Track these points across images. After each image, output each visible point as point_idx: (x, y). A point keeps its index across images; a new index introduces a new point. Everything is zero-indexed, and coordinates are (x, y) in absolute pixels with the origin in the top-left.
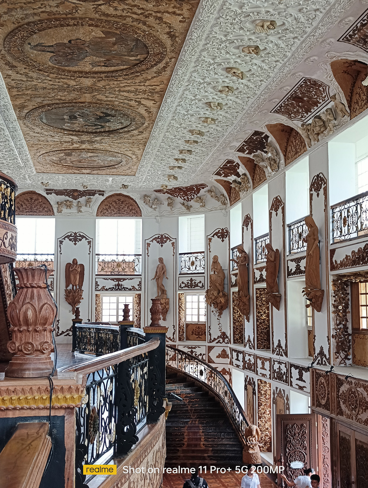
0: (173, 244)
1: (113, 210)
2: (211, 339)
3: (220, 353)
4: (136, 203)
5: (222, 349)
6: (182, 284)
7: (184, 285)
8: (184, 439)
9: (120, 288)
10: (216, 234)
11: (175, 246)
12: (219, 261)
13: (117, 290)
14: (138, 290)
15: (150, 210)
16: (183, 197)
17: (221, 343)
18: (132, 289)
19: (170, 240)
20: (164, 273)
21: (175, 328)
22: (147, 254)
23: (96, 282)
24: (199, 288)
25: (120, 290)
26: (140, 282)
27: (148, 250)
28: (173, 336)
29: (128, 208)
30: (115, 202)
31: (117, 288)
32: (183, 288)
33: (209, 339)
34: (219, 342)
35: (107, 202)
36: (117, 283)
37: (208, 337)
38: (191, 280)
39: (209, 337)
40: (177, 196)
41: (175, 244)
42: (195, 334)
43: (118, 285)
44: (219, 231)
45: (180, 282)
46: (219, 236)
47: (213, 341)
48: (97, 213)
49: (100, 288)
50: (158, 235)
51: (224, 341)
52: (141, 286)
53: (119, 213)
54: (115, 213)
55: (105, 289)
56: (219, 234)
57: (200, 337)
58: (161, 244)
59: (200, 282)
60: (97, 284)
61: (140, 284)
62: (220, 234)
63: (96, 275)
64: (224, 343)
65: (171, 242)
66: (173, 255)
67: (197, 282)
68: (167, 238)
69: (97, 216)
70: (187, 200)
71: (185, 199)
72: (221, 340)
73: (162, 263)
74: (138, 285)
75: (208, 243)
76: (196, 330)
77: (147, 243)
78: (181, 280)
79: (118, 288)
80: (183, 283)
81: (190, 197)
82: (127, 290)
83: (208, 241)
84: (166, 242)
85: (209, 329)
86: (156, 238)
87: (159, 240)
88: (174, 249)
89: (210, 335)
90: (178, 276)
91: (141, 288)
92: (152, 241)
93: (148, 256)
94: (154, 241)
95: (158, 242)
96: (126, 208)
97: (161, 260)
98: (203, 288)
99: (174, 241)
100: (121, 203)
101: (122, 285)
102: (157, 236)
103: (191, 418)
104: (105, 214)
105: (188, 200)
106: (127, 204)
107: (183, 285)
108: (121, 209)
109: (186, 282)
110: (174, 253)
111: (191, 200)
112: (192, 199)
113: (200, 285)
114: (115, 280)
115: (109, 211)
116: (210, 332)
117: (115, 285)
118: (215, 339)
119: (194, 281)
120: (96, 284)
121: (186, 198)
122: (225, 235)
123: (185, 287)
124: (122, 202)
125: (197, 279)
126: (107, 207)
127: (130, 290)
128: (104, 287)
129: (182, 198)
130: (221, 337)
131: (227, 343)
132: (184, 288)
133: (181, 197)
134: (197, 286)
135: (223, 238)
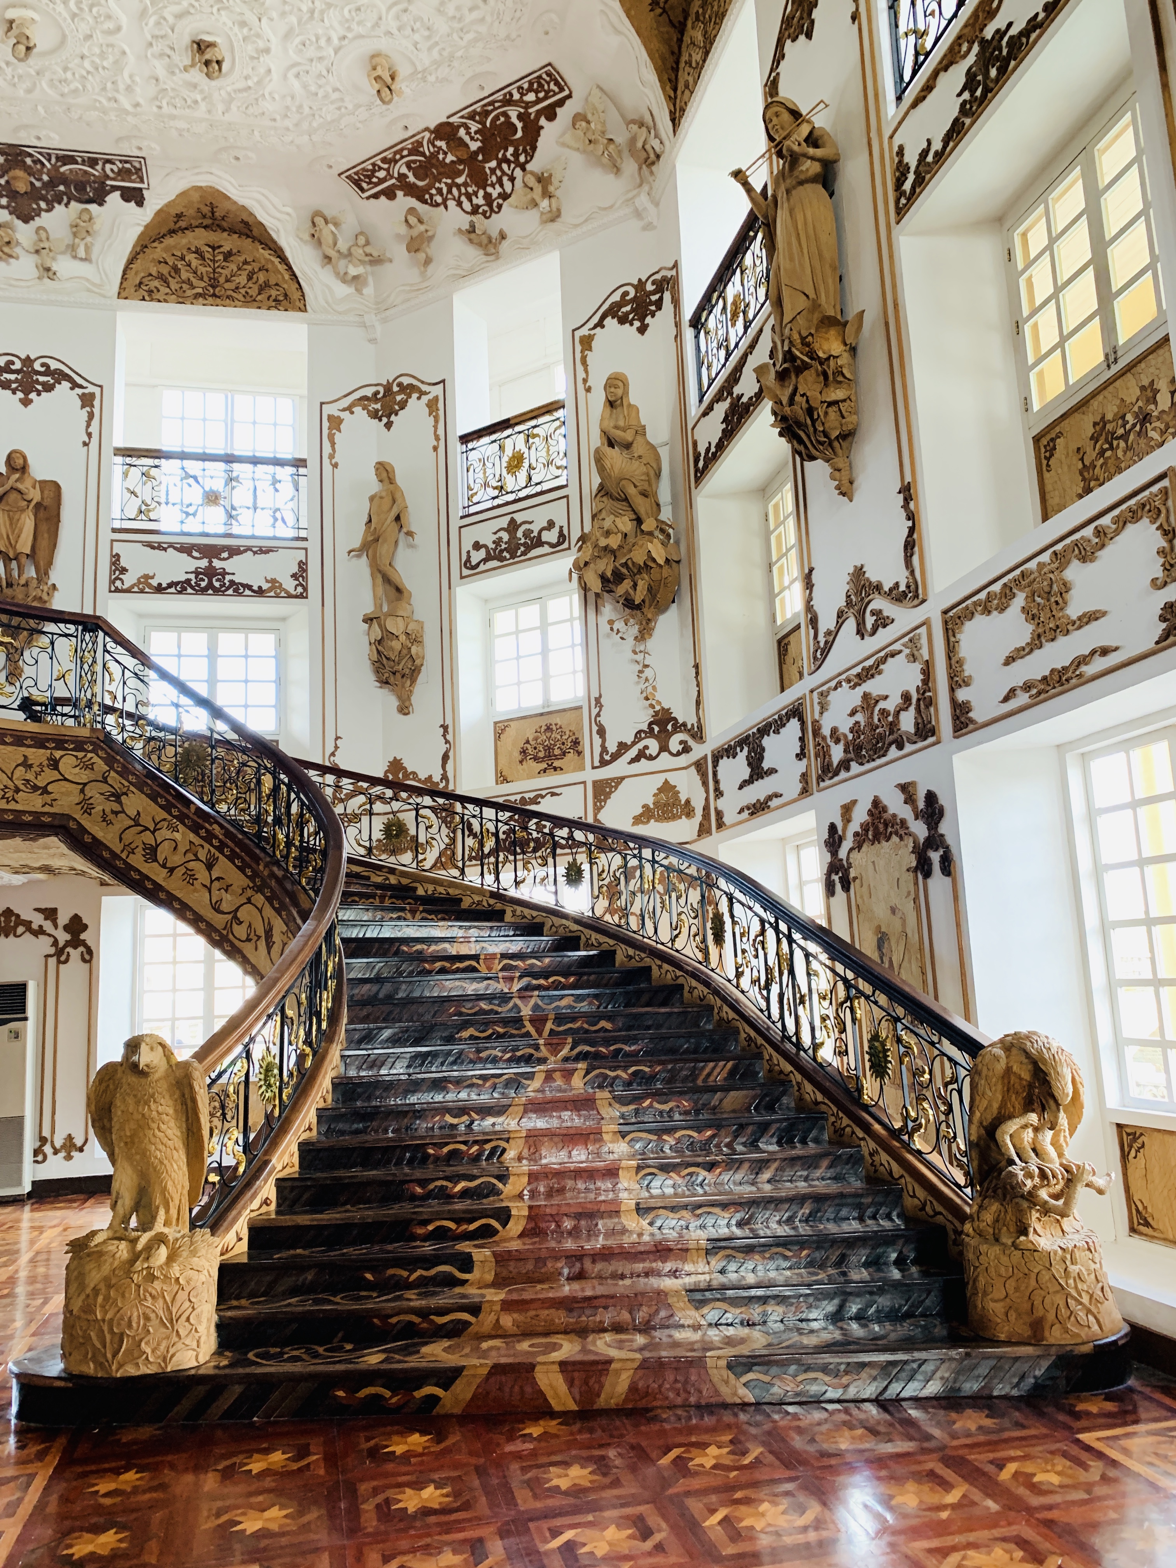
0: (432, 406)
1: (189, 282)
2: (604, 749)
3: (650, 802)
4: (284, 260)
5: (658, 781)
6: (473, 553)
7: (482, 553)
8: (503, 1178)
9: (217, 584)
10: (613, 311)
11: (441, 413)
12: (634, 398)
13: (203, 591)
14: (296, 597)
15: (343, 290)
16: (469, 197)
17: (651, 758)
18: (270, 590)
19: (422, 393)
20: (398, 518)
21: (449, 737)
22: (331, 457)
23: (116, 559)
24: (546, 549)
25: (217, 591)
26: (303, 567)
27: (333, 444)
28: (444, 767)
29: (250, 278)
30: (197, 251)
31: (203, 584)
32: (478, 565)
33: (597, 750)
34: (641, 755)
35: (166, 250)
36: (204, 563)
37: (591, 746)
38: (513, 526)
39: (597, 741)
40: (445, 203)
41: (441, 405)
42: (536, 759)
43: (210, 572)
44: (626, 293)
45: (467, 546)
46: (627, 314)
47: (615, 757)
48: (122, 288)
49: (129, 579)
50: (374, 389)
51: (664, 748)
52: (306, 579)
53: (214, 295)
54: (197, 296)
55: (150, 586)
56: (624, 310)
57: (556, 764)
58: (385, 420)
59: (551, 524)
60: (117, 568)
61: (301, 574)
62: (628, 308)
63: (114, 530)
64: (664, 755)
65: (425, 399)
66: (435, 449)
67: (535, 528)
68: (408, 390)
69: (122, 294)
70: (484, 213)
71: (475, 210)
72: (653, 746)
73: (391, 481)
74: (294, 576)
75: (578, 356)
76: (536, 739)
77: (330, 418)
78: (471, 536)
79: (210, 585)
80: (477, 546)
81: (498, 189)
82: (247, 592)
83: (578, 348)
84: (403, 405)
85: (595, 712)
86: (364, 398)
87: (378, 406)
88: (436, 421)
89: (602, 732)
90: (455, 523)
91: (305, 589)
92: (349, 409)
93: (335, 466)
94: (358, 410)
95: (375, 415)
96: (242, 279)
97: (384, 472)
98: (566, 545)
99: (437, 390)
100: (221, 257)
101: (224, 573)
102: (369, 392)
103: (543, 1061)
104: (156, 296)
105: (492, 207)
106: (246, 262)
107: (477, 556)
108: (222, 280)
109: (488, 540)
110: (437, 438)
111: (500, 206)
112: (505, 196)
113: (551, 536)
114: (195, 554)
115: (174, 285)
116: (603, 719)
117: (197, 573)
118: (623, 747)
119: (527, 526)
120: (113, 563)
121: (479, 200)
122: (651, 303)
123: (485, 560)
124: (228, 256)
125: (537, 518)
126: (165, 270)
127: (260, 592)
128: (147, 577)
129: (467, 206)
130: (650, 733)
131: (678, 754)
132: (482, 567)
133: (460, 204)
134: (539, 543)
135: (642, 319)
